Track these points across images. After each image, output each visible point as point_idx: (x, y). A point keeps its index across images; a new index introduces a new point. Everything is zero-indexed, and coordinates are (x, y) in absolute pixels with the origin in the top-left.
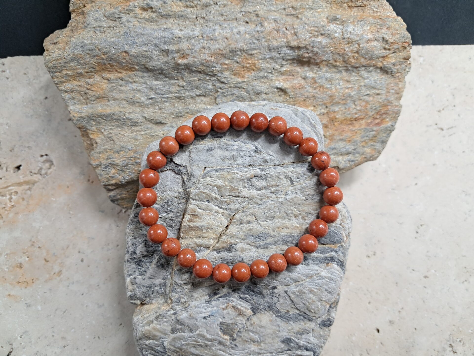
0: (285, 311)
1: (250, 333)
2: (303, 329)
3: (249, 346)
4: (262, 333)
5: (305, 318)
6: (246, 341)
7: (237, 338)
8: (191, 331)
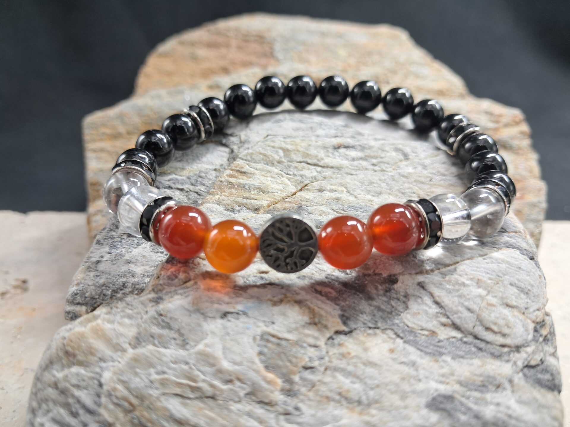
0: (426, 333)
1: (340, 377)
2: (481, 375)
3: (337, 412)
4: (371, 378)
5: (480, 349)
6: (328, 398)
7: (303, 390)
8: (184, 345)
